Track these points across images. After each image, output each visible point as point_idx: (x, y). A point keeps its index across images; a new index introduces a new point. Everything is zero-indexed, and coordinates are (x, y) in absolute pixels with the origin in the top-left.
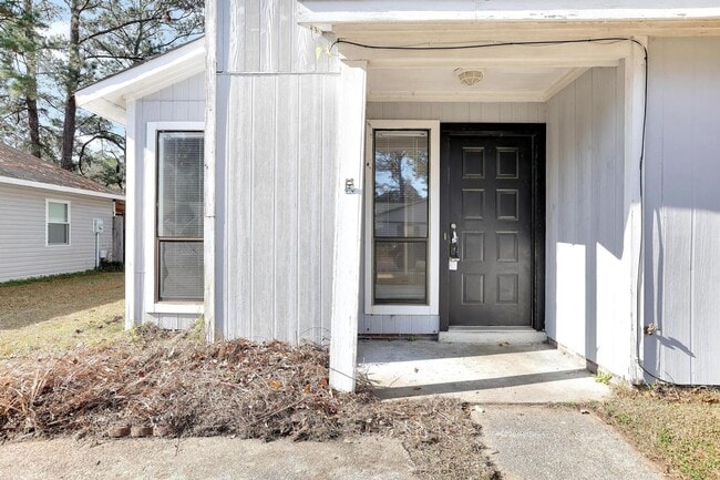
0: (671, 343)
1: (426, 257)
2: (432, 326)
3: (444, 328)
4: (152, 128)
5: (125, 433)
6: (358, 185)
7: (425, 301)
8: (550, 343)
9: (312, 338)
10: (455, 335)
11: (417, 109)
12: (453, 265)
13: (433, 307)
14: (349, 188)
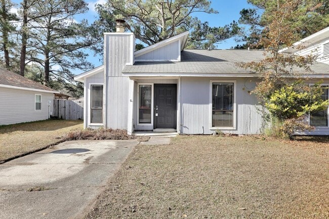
0: (185, 127)
1: (150, 113)
2: (152, 128)
3: (154, 129)
4: (90, 84)
5: (95, 139)
6: (132, 100)
7: (150, 123)
8: (176, 132)
9: (124, 128)
10: (157, 130)
11: (148, 81)
12: (157, 115)
13: (152, 124)
14: (131, 101)
